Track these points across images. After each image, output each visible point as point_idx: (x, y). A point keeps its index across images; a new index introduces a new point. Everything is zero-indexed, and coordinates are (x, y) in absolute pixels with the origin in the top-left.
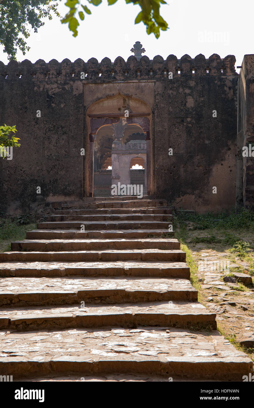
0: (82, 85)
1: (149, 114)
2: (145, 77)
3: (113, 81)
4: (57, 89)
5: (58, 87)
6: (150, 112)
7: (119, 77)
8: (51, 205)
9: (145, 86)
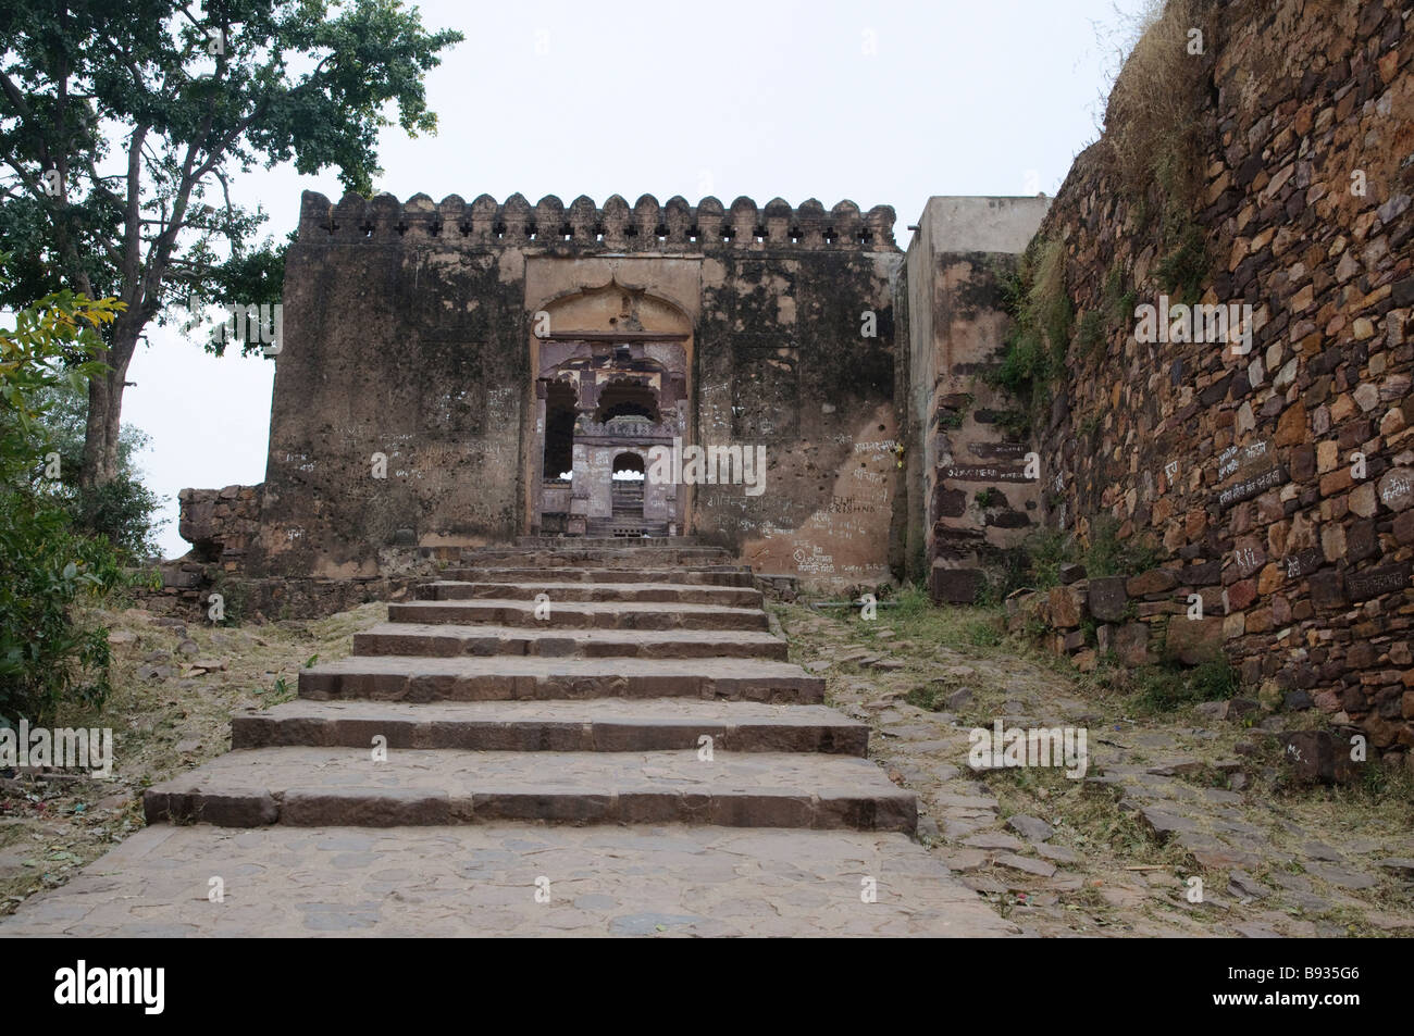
0: (522, 258)
1: (685, 337)
2: (677, 247)
3: (599, 252)
4: (459, 266)
5: (461, 261)
6: (689, 331)
7: (616, 242)
8: (432, 555)
9: (677, 267)
